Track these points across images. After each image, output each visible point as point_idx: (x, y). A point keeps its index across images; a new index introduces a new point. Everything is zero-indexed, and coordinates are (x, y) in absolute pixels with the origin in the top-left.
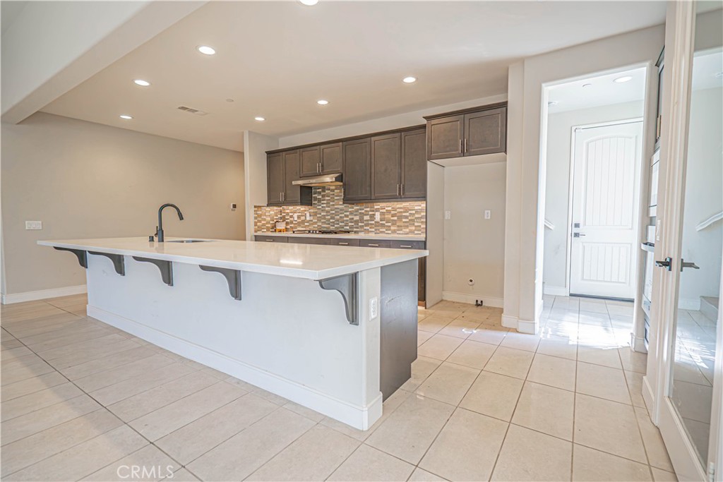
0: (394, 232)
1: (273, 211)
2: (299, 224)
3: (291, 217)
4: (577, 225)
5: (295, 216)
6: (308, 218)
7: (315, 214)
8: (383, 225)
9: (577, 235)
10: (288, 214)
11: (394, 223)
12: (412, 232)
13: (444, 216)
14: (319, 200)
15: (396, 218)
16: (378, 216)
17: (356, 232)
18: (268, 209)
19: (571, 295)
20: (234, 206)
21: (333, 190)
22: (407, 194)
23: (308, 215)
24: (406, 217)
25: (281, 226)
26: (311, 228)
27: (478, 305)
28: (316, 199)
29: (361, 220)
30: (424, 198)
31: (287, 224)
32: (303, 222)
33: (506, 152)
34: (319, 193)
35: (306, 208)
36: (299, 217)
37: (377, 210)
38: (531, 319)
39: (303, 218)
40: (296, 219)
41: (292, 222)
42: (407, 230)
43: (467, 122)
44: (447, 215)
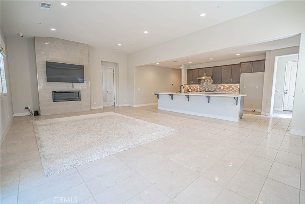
0: (227, 92)
1: (187, 86)
2: (196, 90)
3: (193, 87)
4: (287, 90)
5: (195, 87)
6: (199, 88)
7: (201, 87)
8: (224, 90)
9: (286, 93)
10: (192, 87)
11: (227, 90)
12: (233, 92)
13: (243, 87)
14: (203, 83)
15: (228, 88)
16: (222, 87)
17: (215, 92)
18: (187, 85)
19: (283, 110)
20: (173, 84)
21: (208, 80)
22: (233, 82)
23: (199, 87)
24: (232, 88)
25: (190, 90)
26: (200, 90)
27: (253, 111)
28: (202, 83)
29: (217, 88)
30: (239, 83)
31: (192, 89)
32: (197, 89)
33: (264, 72)
34: (203, 81)
35: (198, 85)
36: (196, 88)
37: (222, 86)
38: (269, 112)
39: (197, 88)
40: (195, 88)
41: (193, 89)
42: (231, 91)
43: (253, 64)
44: (245, 87)
